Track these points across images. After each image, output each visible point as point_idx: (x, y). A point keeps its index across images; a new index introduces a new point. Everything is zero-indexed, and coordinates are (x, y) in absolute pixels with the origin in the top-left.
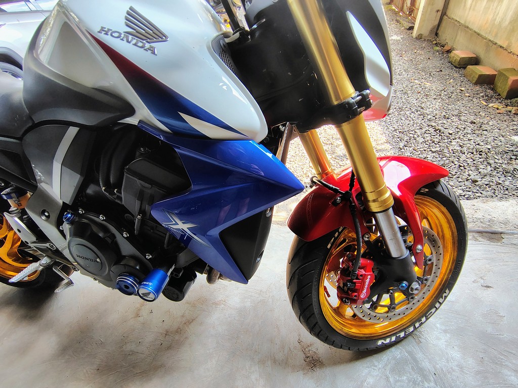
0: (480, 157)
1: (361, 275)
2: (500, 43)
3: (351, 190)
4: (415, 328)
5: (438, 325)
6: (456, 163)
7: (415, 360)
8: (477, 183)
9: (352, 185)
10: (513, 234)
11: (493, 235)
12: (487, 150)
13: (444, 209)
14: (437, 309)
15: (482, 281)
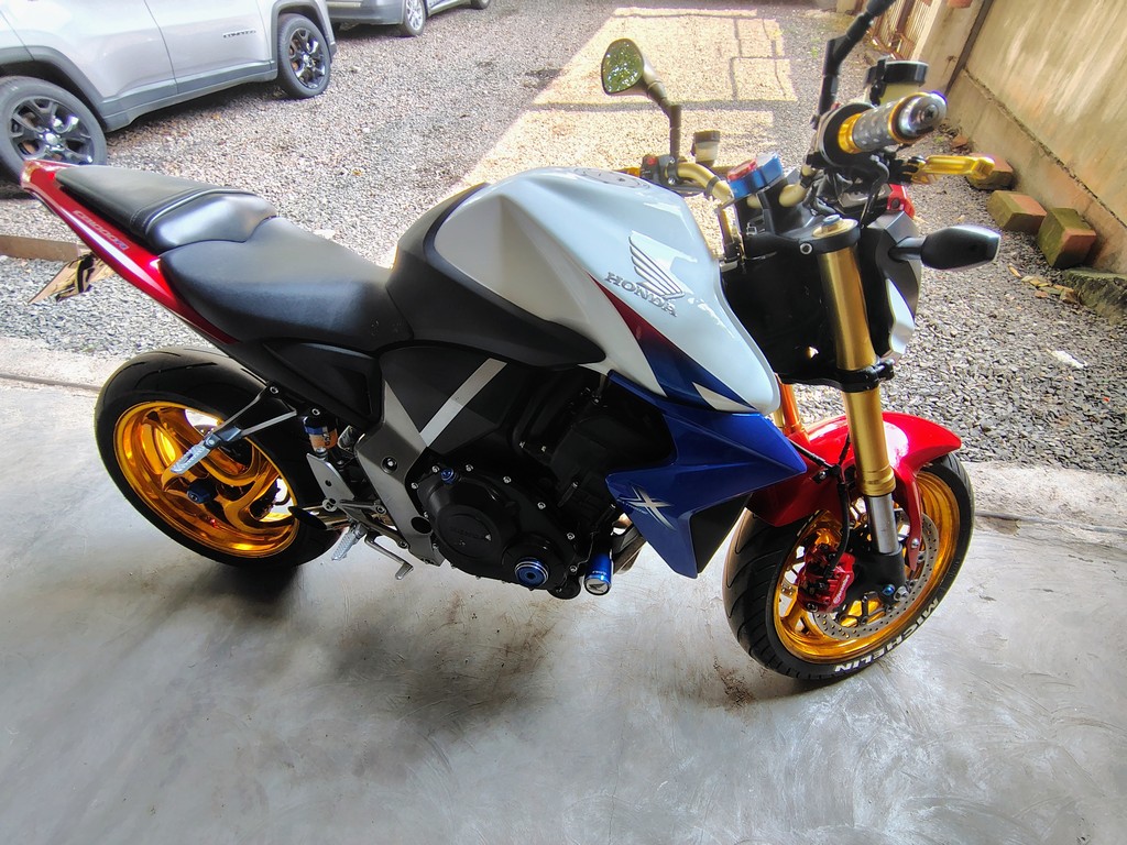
0: (999, 385)
1: (839, 574)
2: (1057, 153)
3: (840, 463)
4: (886, 651)
5: (915, 650)
6: (959, 393)
7: (882, 695)
8: (987, 434)
9: (843, 457)
10: (1034, 521)
11: (1004, 522)
12: (1010, 375)
13: (948, 490)
14: (919, 625)
15: (982, 590)
